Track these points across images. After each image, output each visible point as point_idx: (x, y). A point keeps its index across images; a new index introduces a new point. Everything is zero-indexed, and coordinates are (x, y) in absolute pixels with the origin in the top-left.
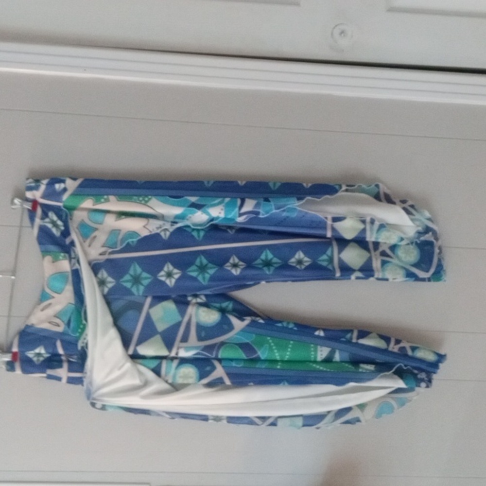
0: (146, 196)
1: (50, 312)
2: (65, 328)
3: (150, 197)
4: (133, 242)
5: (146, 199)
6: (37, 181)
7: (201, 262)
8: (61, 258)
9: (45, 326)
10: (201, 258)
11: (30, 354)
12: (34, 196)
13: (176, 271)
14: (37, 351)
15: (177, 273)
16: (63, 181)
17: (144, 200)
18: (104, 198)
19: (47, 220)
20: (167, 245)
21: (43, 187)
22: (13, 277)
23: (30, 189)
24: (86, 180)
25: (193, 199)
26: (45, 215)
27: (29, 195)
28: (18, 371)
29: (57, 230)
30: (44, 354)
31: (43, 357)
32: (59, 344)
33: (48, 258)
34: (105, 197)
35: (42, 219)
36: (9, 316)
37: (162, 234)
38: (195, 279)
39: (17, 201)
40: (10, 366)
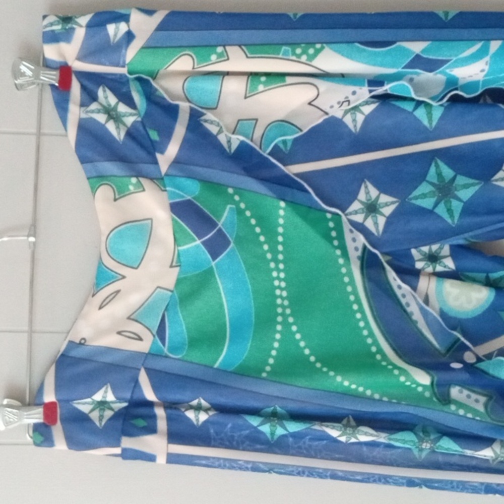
0: (311, 44)
1: (120, 309)
2: (154, 343)
3: (318, 46)
4: (284, 142)
5: (311, 51)
6: (66, 20)
7: (439, 175)
8: (131, 188)
9: (112, 341)
10: (437, 166)
11: (84, 406)
12: (61, 54)
13: (384, 198)
14: (98, 397)
15: (388, 204)
16: (125, 18)
17: (304, 52)
18: (216, 53)
19: (94, 106)
20: (360, 143)
21: (80, 34)
22: (32, 239)
23: (52, 38)
24: (173, 14)
25: (417, 47)
26: (90, 96)
27: (51, 52)
28: (61, 445)
29: (118, 128)
30: (113, 402)
31: (111, 409)
32: (144, 379)
33: (104, 192)
34: (220, 49)
35: (83, 105)
36: (31, 332)
37: (348, 120)
38: (429, 213)
39: (26, 68)
40: (43, 434)
